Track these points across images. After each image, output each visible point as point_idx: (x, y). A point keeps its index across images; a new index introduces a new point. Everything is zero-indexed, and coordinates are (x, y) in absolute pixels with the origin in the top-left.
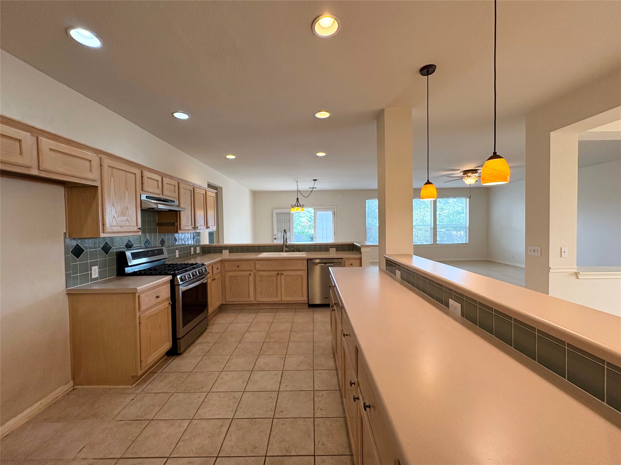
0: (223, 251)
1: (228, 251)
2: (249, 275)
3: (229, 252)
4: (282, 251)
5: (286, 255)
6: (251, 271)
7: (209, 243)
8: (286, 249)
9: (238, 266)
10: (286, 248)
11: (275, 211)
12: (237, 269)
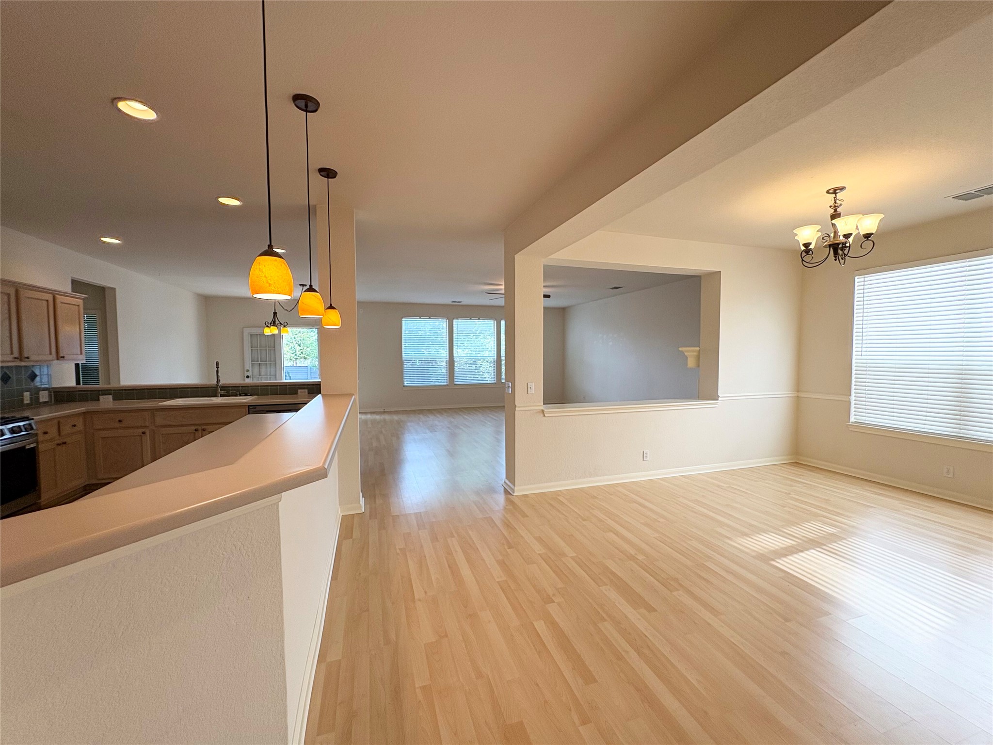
0: (101, 397)
1: (111, 397)
2: (141, 434)
3: (114, 399)
4: (215, 395)
5: (221, 400)
6: (146, 427)
7: (77, 385)
8: (222, 392)
9: (120, 421)
10: (221, 390)
11: (247, 331)
12: (118, 425)
